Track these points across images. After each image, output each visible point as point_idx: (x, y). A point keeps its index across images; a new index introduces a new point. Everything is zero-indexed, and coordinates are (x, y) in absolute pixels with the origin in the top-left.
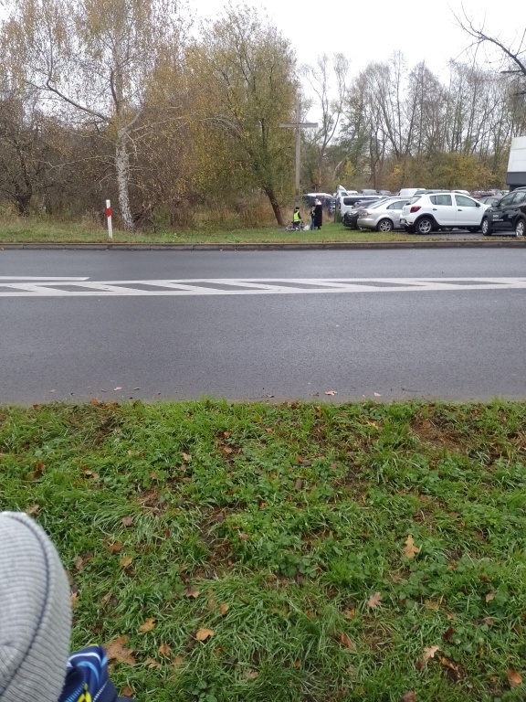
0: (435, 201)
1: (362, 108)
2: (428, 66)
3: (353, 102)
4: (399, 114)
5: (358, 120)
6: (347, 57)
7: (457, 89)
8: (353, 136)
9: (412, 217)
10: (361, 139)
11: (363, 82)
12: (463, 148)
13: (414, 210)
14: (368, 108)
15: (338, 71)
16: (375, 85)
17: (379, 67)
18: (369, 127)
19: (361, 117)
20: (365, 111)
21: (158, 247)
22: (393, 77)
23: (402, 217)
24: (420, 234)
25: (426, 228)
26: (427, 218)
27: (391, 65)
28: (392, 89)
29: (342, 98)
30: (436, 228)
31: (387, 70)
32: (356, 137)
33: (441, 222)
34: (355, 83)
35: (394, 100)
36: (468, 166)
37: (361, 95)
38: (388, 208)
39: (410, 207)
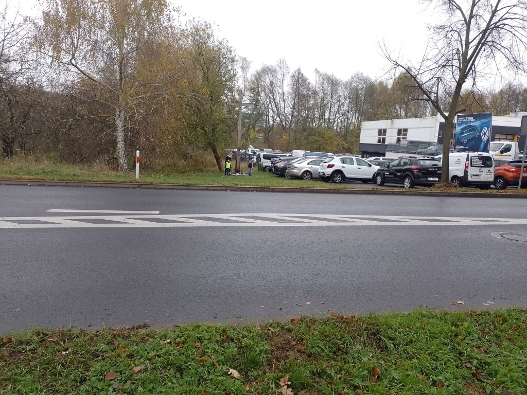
0: (343, 161)
1: (258, 94)
2: (302, 71)
3: (252, 90)
4: (284, 100)
5: (255, 101)
6: (249, 60)
7: (321, 88)
8: (253, 112)
9: (329, 171)
10: (258, 114)
11: (259, 77)
12: (326, 125)
13: (330, 166)
14: (263, 94)
15: (243, 68)
16: (267, 80)
17: (270, 70)
18: (263, 108)
19: (258, 101)
20: (260, 96)
21: (179, 187)
22: (280, 77)
23: (320, 170)
24: (334, 182)
25: (338, 179)
26: (339, 172)
27: (278, 69)
28: (279, 84)
29: (245, 87)
30: (345, 179)
31: (275, 71)
32: (254, 113)
33: (348, 176)
34: (253, 78)
35: (281, 91)
36: (330, 138)
37: (258, 86)
38: (308, 164)
39: (327, 164)
